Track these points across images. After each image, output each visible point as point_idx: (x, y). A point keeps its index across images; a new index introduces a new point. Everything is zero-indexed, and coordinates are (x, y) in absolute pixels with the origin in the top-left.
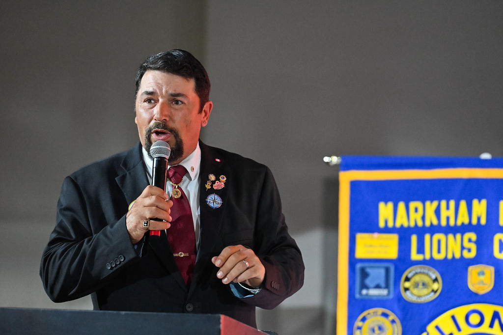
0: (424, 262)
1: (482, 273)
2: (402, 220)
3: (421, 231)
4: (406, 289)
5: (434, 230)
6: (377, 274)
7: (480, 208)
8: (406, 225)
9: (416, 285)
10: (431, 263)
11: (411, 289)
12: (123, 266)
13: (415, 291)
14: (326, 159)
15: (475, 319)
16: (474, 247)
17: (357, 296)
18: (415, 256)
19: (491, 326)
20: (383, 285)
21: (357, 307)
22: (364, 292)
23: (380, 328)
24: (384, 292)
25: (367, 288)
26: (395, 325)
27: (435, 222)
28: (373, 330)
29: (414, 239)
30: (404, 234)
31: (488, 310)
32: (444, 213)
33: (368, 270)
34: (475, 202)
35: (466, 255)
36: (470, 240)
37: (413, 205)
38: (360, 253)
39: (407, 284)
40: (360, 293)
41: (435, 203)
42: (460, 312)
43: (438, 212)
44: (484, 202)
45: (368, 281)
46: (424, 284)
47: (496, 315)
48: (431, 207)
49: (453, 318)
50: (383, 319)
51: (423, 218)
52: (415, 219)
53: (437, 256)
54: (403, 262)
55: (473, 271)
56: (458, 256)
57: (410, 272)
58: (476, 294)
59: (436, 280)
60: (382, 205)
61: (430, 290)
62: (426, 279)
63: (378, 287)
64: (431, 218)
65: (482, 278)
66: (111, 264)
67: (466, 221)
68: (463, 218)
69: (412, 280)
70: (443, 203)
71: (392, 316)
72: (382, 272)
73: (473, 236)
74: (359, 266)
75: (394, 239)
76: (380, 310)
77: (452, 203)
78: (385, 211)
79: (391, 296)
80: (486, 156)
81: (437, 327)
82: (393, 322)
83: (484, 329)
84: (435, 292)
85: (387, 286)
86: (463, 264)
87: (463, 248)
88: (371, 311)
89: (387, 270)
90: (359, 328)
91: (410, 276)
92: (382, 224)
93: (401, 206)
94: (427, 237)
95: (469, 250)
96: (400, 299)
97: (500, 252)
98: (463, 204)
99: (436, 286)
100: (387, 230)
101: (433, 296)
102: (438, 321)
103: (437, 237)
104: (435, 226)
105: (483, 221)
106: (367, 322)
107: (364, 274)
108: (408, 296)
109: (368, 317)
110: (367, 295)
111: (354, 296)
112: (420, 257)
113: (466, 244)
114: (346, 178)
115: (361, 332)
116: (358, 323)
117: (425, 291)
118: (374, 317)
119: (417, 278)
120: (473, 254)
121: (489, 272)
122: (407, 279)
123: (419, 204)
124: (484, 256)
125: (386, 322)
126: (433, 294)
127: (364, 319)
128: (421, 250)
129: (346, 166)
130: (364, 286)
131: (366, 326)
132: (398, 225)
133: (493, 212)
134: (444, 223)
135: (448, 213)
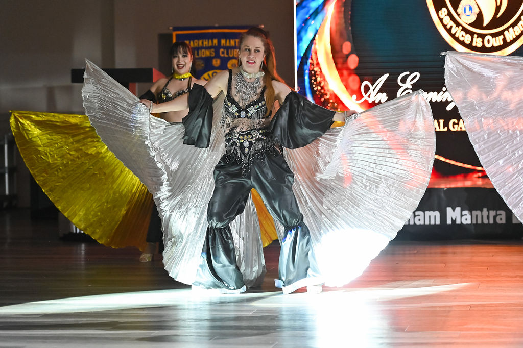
3: (198, 49)
5: (202, 48)
7: (215, 41)
9: (197, 65)
10: (201, 58)
13: (197, 67)
27: (202, 46)
29: (196, 52)
34: (214, 39)
36: (213, 51)
37: (195, 41)
41: (202, 40)
43: (203, 43)
44: (217, 39)
46: (199, 65)
48: (200, 42)
49: (209, 74)
51: (198, 45)
52: (196, 45)
53: (203, 56)
55: (214, 60)
56: (209, 56)
58: (215, 67)
59: (203, 63)
62: (200, 63)
68: (210, 44)
70: (204, 40)
77: (207, 40)
80: (217, 25)
81: (204, 78)
84: (202, 67)
86: (211, 58)
87: (211, 53)
93: (192, 41)
94: (200, 51)
95: (213, 54)
98: (210, 40)
99: (203, 65)
102: (204, 76)
103: (203, 50)
105: (217, 45)
112: (198, 57)
114: (174, 34)
119: (197, 63)
121: (219, 60)
123: (197, 41)
124: (217, 56)
128: (198, 54)
129: (174, 30)
133: (219, 42)
134: (204, 46)
135: (206, 43)
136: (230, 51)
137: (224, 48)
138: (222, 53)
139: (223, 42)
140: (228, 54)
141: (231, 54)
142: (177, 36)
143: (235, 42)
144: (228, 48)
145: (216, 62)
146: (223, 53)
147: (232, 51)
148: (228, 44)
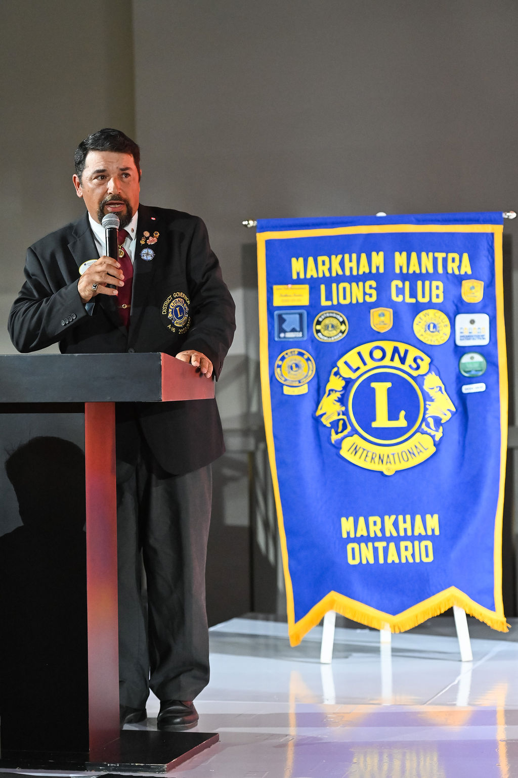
0: (332, 307)
1: (383, 315)
2: (311, 272)
3: (328, 281)
4: (318, 331)
5: (339, 279)
6: (292, 320)
7: (378, 259)
8: (315, 276)
9: (327, 327)
10: (339, 307)
11: (322, 331)
12: (75, 323)
13: (326, 333)
14: (245, 223)
15: (378, 354)
16: (374, 292)
17: (276, 339)
18: (324, 303)
19: (392, 359)
20: (298, 329)
21: (277, 348)
22: (282, 335)
23: (297, 366)
24: (300, 335)
25: (285, 332)
26: (309, 362)
27: (340, 273)
28: (292, 368)
29: (323, 287)
30: (314, 284)
31: (389, 346)
32: (347, 265)
33: (284, 316)
34: (374, 254)
35: (368, 299)
36: (371, 287)
37: (320, 259)
38: (277, 302)
39: (318, 327)
40: (279, 337)
41: (340, 257)
42: (365, 349)
43: (342, 264)
44: (381, 254)
45: (284, 326)
46: (333, 326)
47: (396, 350)
48: (336, 260)
49: (359, 354)
50: (299, 358)
51: (330, 270)
52: (323, 270)
53: (342, 302)
54: (314, 308)
55: (375, 313)
56: (361, 301)
57: (320, 317)
58: (379, 333)
59: (343, 322)
60: (294, 260)
61: (339, 331)
62: (335, 322)
63: (293, 330)
64: (336, 269)
65: (382, 318)
66: (65, 321)
67: (367, 271)
68: (364, 268)
69: (323, 324)
70: (347, 256)
71: (307, 355)
72: (297, 316)
73: (374, 284)
74: (276, 313)
75: (305, 289)
76: (297, 350)
77: (354, 256)
78: (297, 265)
79: (305, 338)
80: (381, 214)
81: (346, 363)
82: (308, 359)
83: (387, 361)
84: (343, 332)
85: (301, 330)
86: (365, 308)
87: (365, 294)
88: (289, 351)
89: (301, 315)
90: (279, 366)
91: (320, 319)
92: (295, 277)
93: (311, 260)
94: (334, 286)
95: (371, 295)
96: (313, 340)
97: (397, 296)
98: (363, 256)
99: (343, 328)
100: (299, 281)
101: (341, 336)
102: (346, 358)
103: (342, 285)
104: (340, 276)
105: (382, 270)
106: (285, 361)
107: (282, 320)
108: (320, 337)
109: (286, 356)
110: (285, 337)
111: (274, 339)
112: (329, 303)
113: (368, 291)
114: (262, 238)
115: (281, 370)
116: (278, 362)
117: (335, 332)
118: (291, 357)
119: (327, 321)
120: (374, 299)
121: (389, 313)
122: (319, 323)
123: (326, 258)
124: (383, 300)
125: (301, 361)
126: (341, 334)
127: (283, 359)
128: (329, 297)
129: (262, 229)
130: (282, 330)
131: (285, 365)
132: (308, 276)
133: (389, 262)
134: (348, 273)
135: (350, 264)
136: (419, 283)
137: (404, 277)
138: (399, 293)
139: (400, 259)
140: (413, 294)
141: (423, 296)
142: (269, 243)
143: (435, 260)
144: (413, 278)
145: (381, 320)
146: (400, 291)
147: (427, 283)
148: (414, 268)
